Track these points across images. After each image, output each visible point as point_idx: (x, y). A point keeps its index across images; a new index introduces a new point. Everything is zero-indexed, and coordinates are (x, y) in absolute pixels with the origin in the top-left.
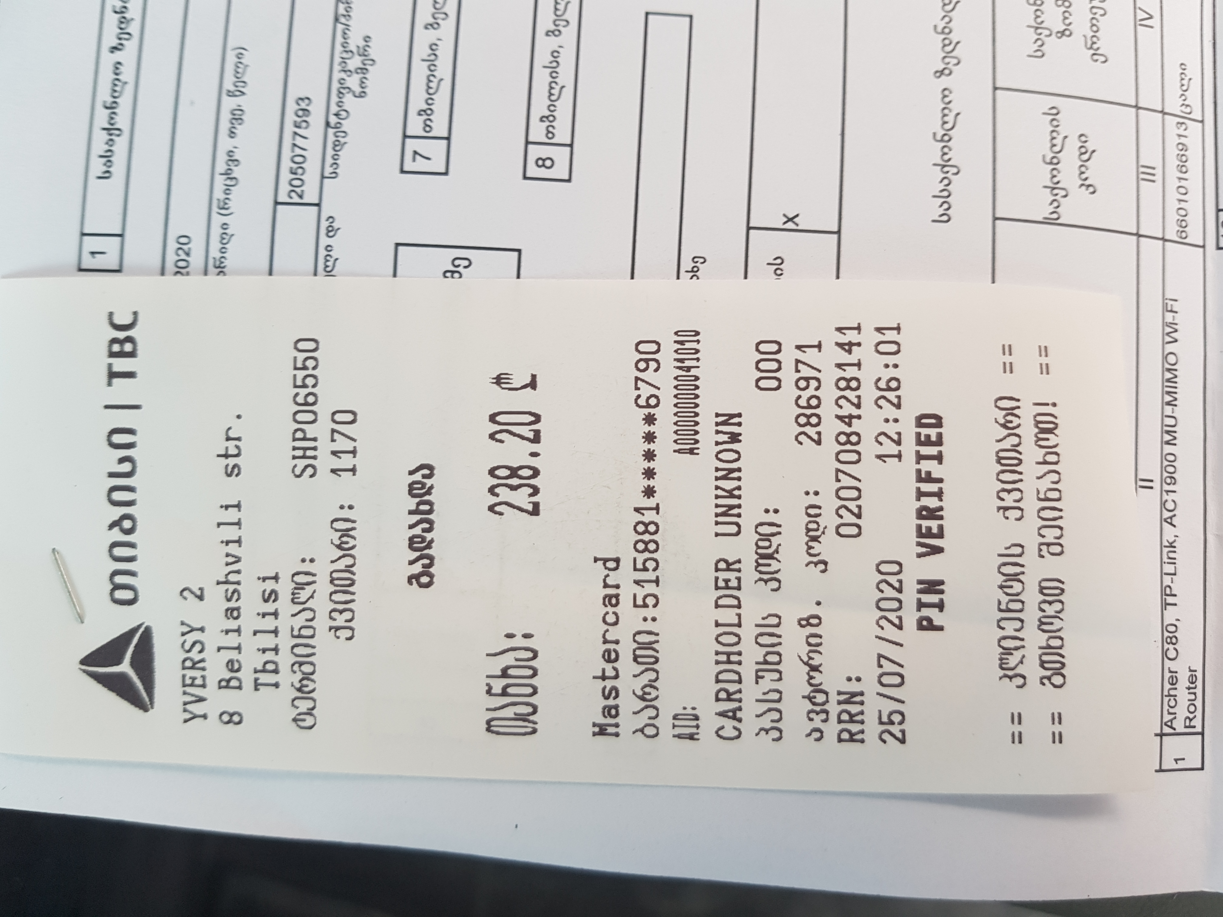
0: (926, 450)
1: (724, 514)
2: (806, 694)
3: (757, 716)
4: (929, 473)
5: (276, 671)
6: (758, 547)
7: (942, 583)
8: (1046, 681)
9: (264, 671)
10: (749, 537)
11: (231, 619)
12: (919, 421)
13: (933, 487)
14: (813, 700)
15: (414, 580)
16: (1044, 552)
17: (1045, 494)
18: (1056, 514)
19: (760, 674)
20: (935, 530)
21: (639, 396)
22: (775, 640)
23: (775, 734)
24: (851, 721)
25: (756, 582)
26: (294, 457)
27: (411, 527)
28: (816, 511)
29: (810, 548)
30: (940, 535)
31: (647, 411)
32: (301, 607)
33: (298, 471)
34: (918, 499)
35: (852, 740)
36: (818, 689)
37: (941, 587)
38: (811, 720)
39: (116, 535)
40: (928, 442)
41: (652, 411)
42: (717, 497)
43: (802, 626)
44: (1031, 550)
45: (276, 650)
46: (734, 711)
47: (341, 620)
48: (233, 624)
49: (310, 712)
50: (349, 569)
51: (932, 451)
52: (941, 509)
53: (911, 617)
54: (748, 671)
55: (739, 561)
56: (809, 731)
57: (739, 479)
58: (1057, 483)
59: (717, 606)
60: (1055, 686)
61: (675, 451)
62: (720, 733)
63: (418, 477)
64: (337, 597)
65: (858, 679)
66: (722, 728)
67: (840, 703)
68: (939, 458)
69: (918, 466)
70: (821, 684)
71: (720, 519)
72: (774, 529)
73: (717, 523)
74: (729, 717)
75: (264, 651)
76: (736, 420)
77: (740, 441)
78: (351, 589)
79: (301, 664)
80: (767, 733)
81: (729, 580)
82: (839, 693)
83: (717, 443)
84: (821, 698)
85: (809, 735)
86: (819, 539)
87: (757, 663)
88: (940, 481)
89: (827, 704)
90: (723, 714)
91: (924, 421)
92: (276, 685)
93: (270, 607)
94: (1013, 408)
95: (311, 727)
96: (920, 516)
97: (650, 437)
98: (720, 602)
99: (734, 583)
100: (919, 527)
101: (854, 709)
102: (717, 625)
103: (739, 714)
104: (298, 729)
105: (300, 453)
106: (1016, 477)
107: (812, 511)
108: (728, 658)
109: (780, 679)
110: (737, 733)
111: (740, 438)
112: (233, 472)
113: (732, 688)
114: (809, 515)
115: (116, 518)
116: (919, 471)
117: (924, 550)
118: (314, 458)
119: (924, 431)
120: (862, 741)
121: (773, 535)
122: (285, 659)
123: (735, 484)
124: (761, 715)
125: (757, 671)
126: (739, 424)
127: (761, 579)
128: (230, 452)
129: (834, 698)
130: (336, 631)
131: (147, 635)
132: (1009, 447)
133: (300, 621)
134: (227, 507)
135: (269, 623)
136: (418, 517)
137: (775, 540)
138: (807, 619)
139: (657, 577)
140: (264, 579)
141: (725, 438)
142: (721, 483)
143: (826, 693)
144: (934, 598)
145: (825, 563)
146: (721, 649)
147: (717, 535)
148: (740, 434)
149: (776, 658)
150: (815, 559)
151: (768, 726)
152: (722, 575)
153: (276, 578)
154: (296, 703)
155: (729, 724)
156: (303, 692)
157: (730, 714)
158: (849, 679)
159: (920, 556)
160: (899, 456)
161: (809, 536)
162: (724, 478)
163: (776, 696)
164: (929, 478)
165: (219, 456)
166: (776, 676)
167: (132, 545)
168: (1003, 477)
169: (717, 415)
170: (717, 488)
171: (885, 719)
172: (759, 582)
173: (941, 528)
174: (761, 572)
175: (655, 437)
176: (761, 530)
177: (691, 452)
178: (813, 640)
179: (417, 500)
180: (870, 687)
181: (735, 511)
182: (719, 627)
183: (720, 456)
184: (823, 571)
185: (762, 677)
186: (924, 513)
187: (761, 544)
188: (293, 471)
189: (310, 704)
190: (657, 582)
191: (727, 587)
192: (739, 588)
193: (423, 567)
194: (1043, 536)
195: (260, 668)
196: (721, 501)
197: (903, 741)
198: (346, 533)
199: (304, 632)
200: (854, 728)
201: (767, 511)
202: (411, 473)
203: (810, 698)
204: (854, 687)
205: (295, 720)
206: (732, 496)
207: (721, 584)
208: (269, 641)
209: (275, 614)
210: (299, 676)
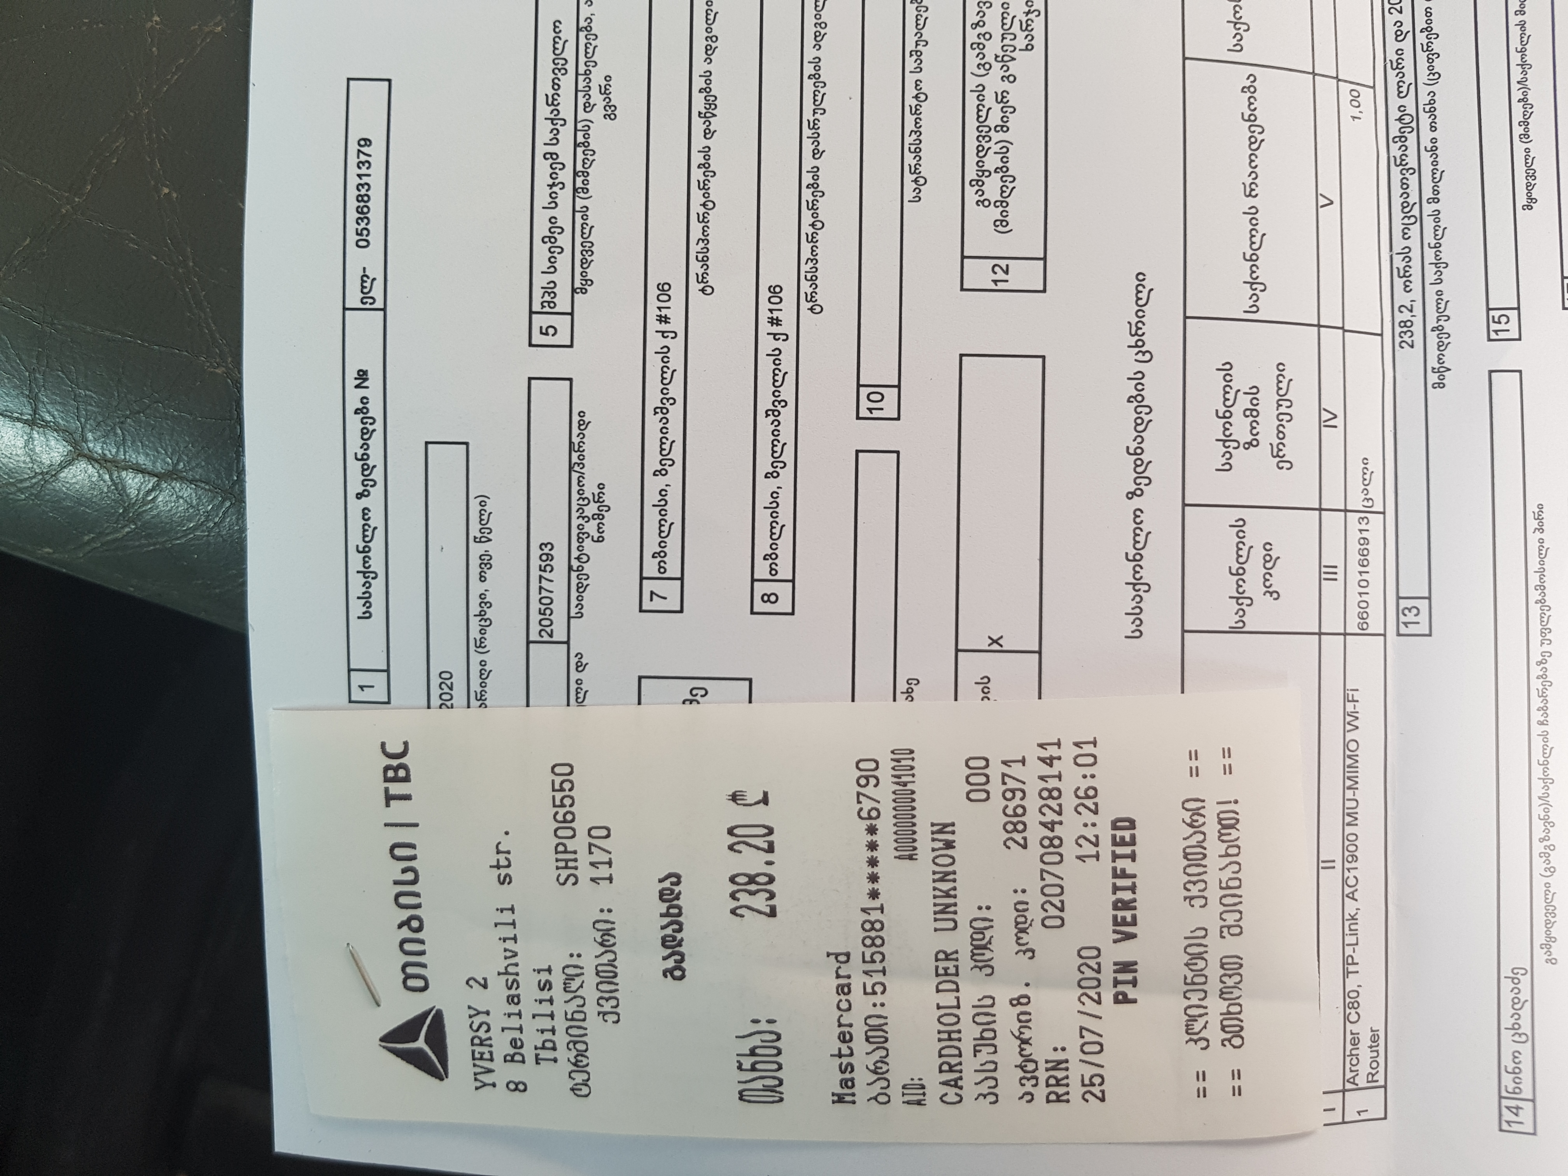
0: (1120, 850)
1: (942, 912)
2: (1018, 1064)
3: (976, 1084)
4: (1123, 870)
5: (554, 1049)
6: (973, 939)
7: (1136, 963)
8: (1226, 1043)
9: (543, 1048)
10: (965, 932)
11: (512, 1004)
12: (1115, 825)
13: (1127, 882)
14: (1025, 1068)
15: (668, 974)
16: (1225, 934)
17: (1227, 883)
18: (1237, 900)
19: (978, 1048)
20: (1129, 919)
21: (861, 809)
22: (990, 1019)
23: (992, 1098)
24: (1058, 1084)
25: (972, 969)
26: (558, 868)
27: (663, 928)
28: (1025, 907)
29: (1019, 938)
30: (1134, 923)
31: (868, 822)
32: (572, 995)
33: (562, 880)
34: (1114, 893)
35: (1058, 1100)
36: (1028, 1059)
37: (1135, 967)
38: (1023, 1085)
39: (405, 933)
40: (1123, 843)
41: (874, 822)
42: (935, 897)
43: (1013, 1005)
44: (1214, 932)
45: (553, 1031)
46: (956, 1080)
47: (607, 1006)
48: (514, 1009)
49: (585, 1083)
50: (611, 963)
51: (1127, 850)
52: (1135, 900)
53: (1108, 996)
54: (967, 1046)
55: (957, 952)
56: (1021, 1095)
57: (954, 881)
58: (1237, 872)
59: (938, 991)
60: (1234, 1047)
61: (895, 857)
62: (944, 1099)
63: (667, 884)
64: (602, 987)
65: (1063, 1049)
66: (946, 1094)
67: (1047, 1070)
68: (1133, 857)
69: (1114, 865)
70: (1031, 1055)
71: (939, 916)
72: (987, 924)
73: (936, 920)
74: (951, 1086)
75: (542, 1031)
76: (949, 829)
77: (954, 847)
78: (614, 980)
79: (575, 1043)
80: (985, 1098)
81: (948, 968)
82: (1047, 1062)
83: (933, 850)
84: (1031, 1066)
85: (1021, 1098)
86: (1028, 931)
87: (975, 1039)
88: (1134, 876)
89: (1037, 1071)
90: (945, 1083)
91: (1119, 824)
92: (555, 1060)
93: (546, 995)
94: (1199, 809)
95: (587, 1096)
96: (1115, 907)
97: (873, 846)
98: (941, 987)
99: (952, 970)
100: (1115, 917)
101: (1060, 1074)
102: (939, 1007)
103: (960, 1083)
104: (575, 1096)
105: (563, 864)
106: (1201, 870)
107: (1020, 907)
108: (949, 1036)
109: (995, 1052)
110: (958, 1099)
111: (954, 844)
112: (504, 881)
113: (953, 1061)
114: (1017, 910)
115: (405, 918)
116: (1114, 869)
117: (1119, 936)
118: (576, 868)
119: (1119, 833)
120: (1068, 1101)
121: (986, 928)
122: (561, 1039)
123: (950, 885)
124: (980, 1083)
125: (975, 1046)
126: (953, 833)
127: (976, 967)
128: (501, 864)
129: (1042, 1066)
130: (603, 1016)
131: (439, 1016)
132: (1195, 844)
133: (572, 1006)
134: (502, 910)
135: (546, 1008)
136: (668, 920)
137: (988, 934)
138: (1018, 999)
139: (884, 968)
140: (539, 971)
141: (941, 845)
142: (938, 885)
143: (1036, 1062)
144: (1129, 977)
145: (1033, 951)
146: (943, 1028)
147: (936, 930)
148: (954, 841)
149: (991, 1034)
150: (1024, 948)
151: (985, 1092)
152: (942, 965)
153: (549, 970)
154: (573, 1075)
155: (951, 1091)
156: (578, 1066)
157: (953, 1083)
158: (1055, 1049)
159: (1115, 941)
160: (1097, 857)
161: (1018, 929)
162: (942, 880)
163: (992, 1067)
164: (1124, 875)
165: (491, 867)
166: (992, 1049)
167: (422, 942)
168: (1189, 870)
169: (933, 825)
170: (935, 889)
171: (1087, 1082)
172: (974, 969)
173: (1134, 917)
174: (975, 961)
175: (878, 846)
176: (976, 924)
177: (911, 858)
178: (1023, 1018)
179: (668, 904)
180: (1073, 1055)
181: (952, 909)
182: (941, 1010)
183: (936, 861)
184: (1031, 958)
185: (980, 1051)
186: (1119, 905)
187: (975, 936)
188: (558, 880)
189: (585, 1077)
190: (884, 972)
191: (946, 974)
192: (957, 974)
193: (675, 962)
194: (1225, 920)
195: (540, 1045)
196: (938, 901)
197: (1103, 1100)
198: (607, 933)
199: (576, 1016)
200: (1061, 1090)
201: (980, 908)
202: (661, 881)
203: (1021, 1067)
204: (1061, 1056)
205: (572, 1089)
206: (948, 895)
207: (941, 971)
208: (547, 1023)
209: (551, 1001)
210: (574, 1053)
